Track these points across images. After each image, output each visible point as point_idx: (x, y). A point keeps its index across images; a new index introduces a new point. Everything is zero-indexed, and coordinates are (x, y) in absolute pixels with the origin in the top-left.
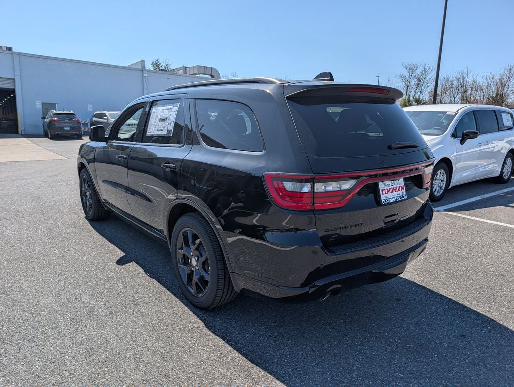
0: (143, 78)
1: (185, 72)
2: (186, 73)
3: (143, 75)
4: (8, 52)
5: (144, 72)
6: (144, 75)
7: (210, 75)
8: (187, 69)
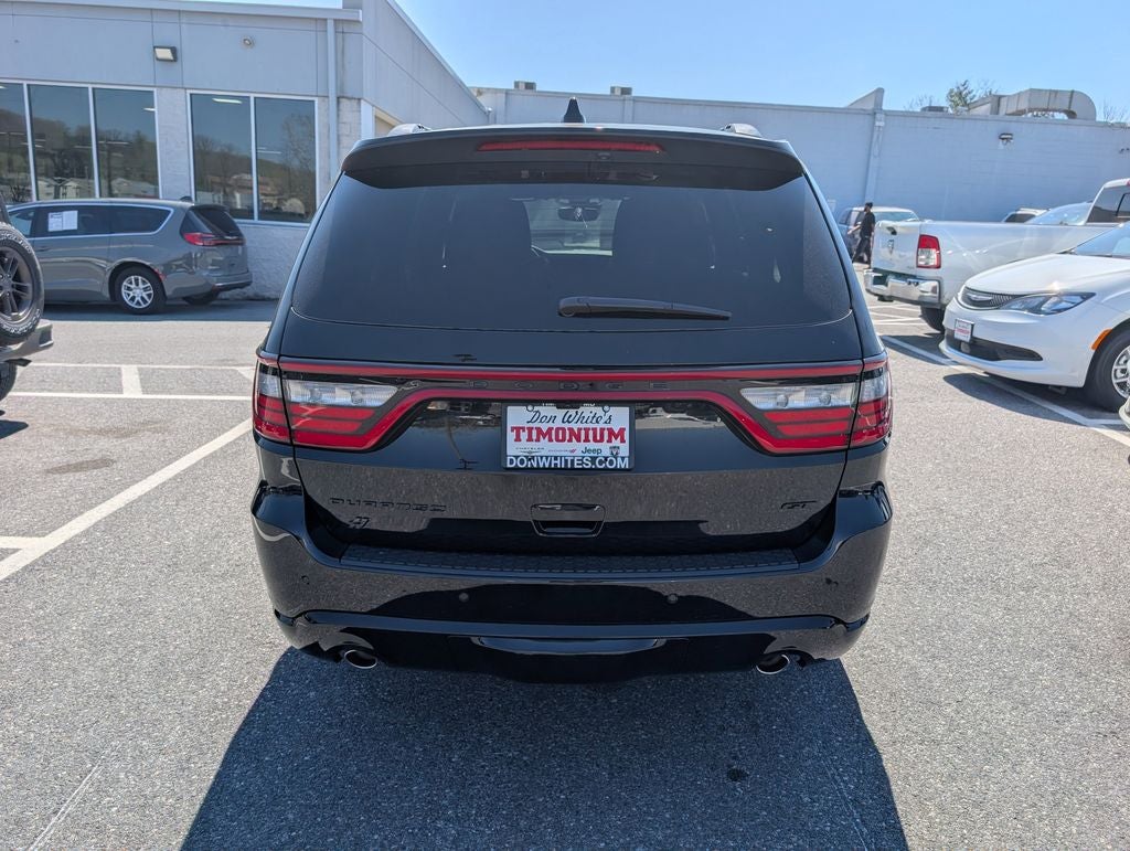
0: (872, 131)
1: (996, 110)
2: (997, 113)
3: (874, 123)
4: (530, 92)
5: (878, 116)
6: (877, 124)
7: (1065, 112)
8: (1002, 100)
